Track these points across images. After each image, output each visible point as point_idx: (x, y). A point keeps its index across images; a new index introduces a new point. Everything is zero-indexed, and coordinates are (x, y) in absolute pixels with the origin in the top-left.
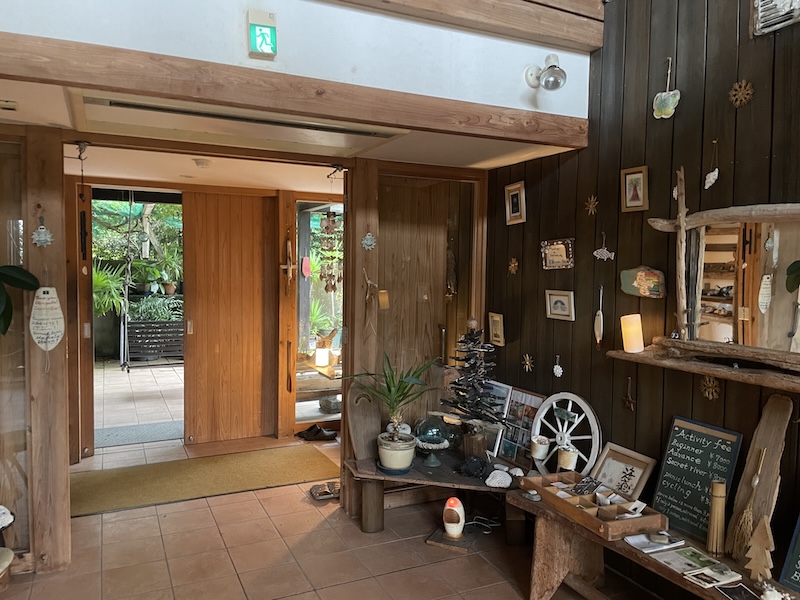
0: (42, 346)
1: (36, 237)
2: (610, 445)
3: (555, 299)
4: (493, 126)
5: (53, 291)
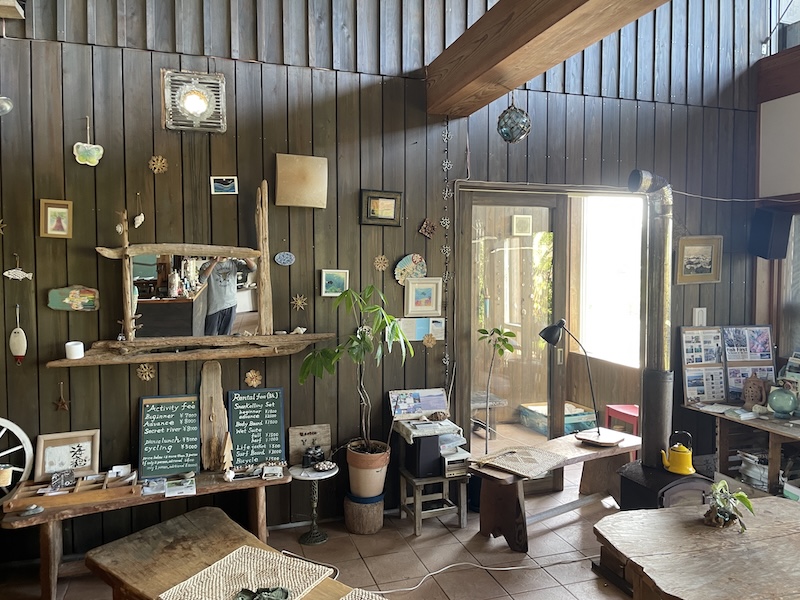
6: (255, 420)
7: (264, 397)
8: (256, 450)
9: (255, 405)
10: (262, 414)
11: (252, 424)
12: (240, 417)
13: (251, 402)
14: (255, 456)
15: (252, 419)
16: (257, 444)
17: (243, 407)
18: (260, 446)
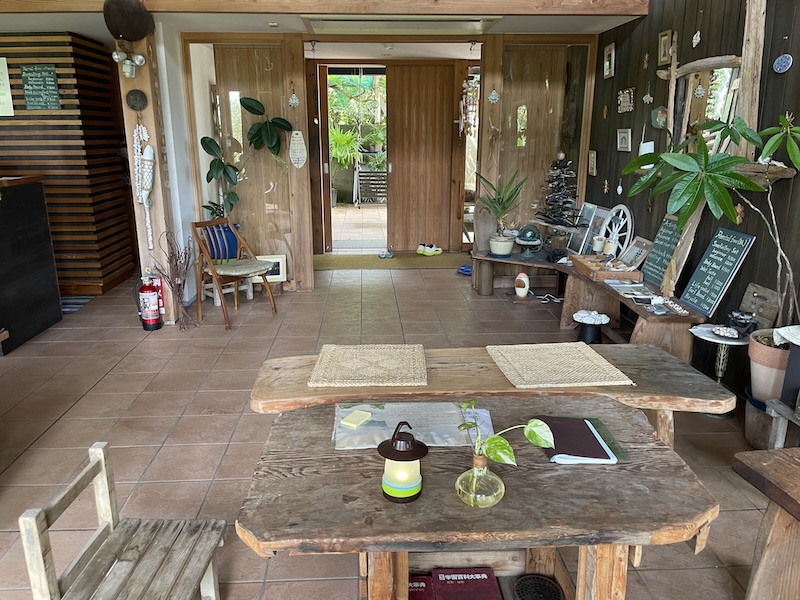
0: (296, 165)
1: (291, 101)
2: (637, 238)
3: (623, 135)
4: (563, 7)
5: (300, 133)
6: (718, 263)
7: (735, 241)
8: (702, 293)
9: (726, 248)
10: (725, 259)
11: (714, 266)
12: (711, 256)
13: (725, 243)
14: (698, 298)
15: (716, 261)
16: (705, 286)
17: (717, 246)
18: (705, 290)
